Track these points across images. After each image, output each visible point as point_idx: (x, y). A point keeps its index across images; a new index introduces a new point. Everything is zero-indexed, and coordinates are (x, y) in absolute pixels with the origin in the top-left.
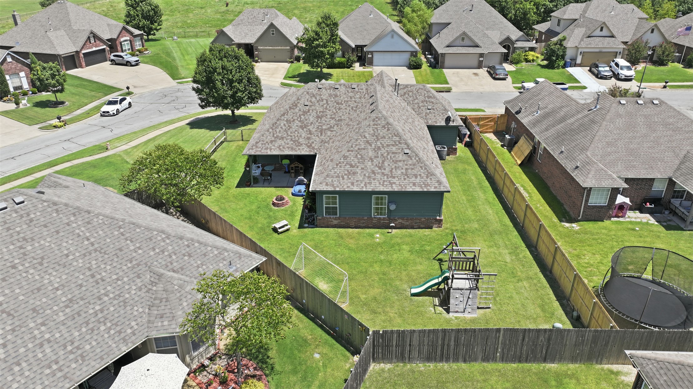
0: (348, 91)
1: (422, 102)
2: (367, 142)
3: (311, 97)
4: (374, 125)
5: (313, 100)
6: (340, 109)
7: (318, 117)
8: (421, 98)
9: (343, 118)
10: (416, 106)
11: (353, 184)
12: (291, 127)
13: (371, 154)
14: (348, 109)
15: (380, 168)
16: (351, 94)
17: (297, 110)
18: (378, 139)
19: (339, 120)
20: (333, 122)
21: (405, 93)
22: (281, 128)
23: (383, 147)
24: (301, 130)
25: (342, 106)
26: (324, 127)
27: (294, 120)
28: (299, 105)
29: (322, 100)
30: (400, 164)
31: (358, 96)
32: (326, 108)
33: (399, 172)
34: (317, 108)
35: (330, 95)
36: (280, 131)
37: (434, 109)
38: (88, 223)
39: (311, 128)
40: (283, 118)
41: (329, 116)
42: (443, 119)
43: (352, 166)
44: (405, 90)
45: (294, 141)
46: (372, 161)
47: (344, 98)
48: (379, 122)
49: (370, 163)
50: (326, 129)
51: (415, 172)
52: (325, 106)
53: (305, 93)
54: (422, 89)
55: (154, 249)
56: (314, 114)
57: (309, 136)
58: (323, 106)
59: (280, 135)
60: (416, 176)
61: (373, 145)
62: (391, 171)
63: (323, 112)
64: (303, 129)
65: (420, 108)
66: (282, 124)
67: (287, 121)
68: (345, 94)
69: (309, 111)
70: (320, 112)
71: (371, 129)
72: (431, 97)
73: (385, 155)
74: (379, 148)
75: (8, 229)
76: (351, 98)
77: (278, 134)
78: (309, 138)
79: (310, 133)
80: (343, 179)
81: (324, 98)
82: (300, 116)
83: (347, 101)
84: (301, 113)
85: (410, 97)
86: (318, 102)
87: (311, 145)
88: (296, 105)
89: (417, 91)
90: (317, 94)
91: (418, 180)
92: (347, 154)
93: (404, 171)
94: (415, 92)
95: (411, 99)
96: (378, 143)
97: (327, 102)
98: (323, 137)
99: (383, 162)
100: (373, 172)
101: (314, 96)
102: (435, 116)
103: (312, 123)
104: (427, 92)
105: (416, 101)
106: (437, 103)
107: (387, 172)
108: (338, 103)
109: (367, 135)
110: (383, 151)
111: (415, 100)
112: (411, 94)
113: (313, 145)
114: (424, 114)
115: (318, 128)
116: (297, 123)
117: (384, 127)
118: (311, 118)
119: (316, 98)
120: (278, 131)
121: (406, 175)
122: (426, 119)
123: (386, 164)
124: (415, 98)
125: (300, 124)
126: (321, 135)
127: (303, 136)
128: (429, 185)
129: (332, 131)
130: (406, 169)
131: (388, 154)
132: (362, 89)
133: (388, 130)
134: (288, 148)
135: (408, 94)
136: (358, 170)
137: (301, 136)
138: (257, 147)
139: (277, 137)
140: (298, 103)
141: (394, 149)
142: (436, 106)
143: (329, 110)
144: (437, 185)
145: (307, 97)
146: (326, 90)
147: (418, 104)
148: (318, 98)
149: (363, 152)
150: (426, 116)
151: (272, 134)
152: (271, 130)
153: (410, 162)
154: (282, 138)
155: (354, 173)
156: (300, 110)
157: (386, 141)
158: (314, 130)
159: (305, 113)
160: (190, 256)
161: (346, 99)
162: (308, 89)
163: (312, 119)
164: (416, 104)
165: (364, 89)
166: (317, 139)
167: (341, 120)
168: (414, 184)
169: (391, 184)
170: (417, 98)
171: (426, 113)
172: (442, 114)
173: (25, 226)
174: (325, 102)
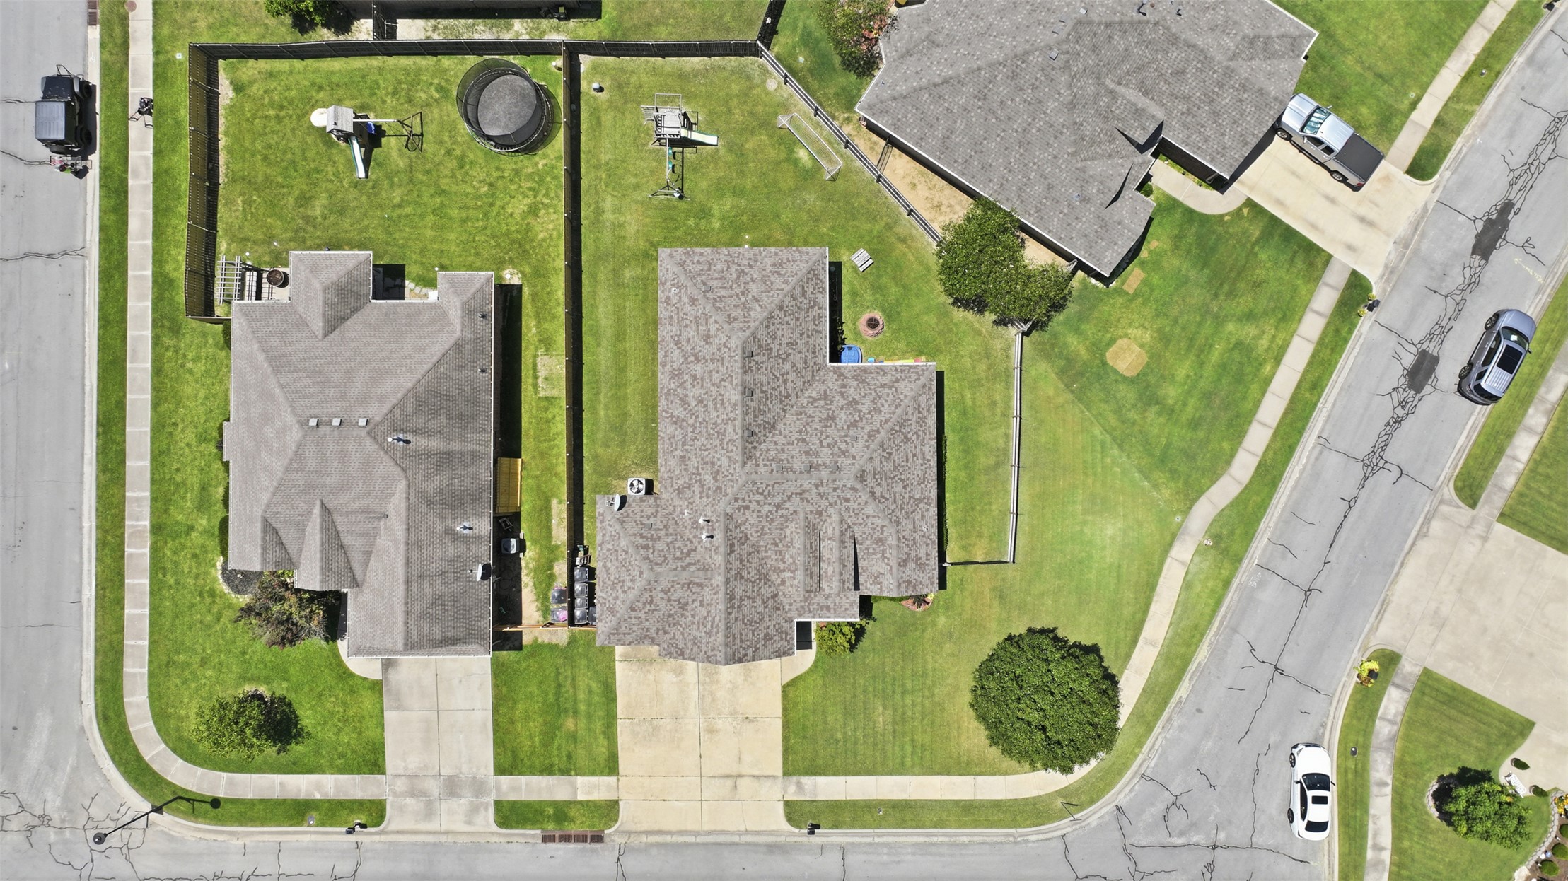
0: (789, 462)
1: (659, 538)
2: (757, 300)
3: (847, 451)
4: (748, 322)
5: (843, 446)
6: (800, 432)
7: (833, 418)
8: (660, 546)
9: (795, 418)
10: (671, 531)
11: (776, 254)
12: (872, 401)
13: (753, 287)
14: (787, 432)
15: (743, 271)
16: (783, 456)
17: (868, 429)
18: (744, 304)
19: (800, 413)
20: (810, 411)
21: (688, 554)
22: (886, 401)
23: (737, 295)
24: (857, 398)
25: (797, 435)
26: (822, 403)
27: (869, 413)
28: (866, 437)
29: (829, 446)
30: (716, 275)
31: (772, 453)
32: (822, 433)
33: (719, 267)
34: (835, 432)
35: (817, 454)
36: (888, 395)
37: (642, 524)
38: (1001, 48)
39: (842, 402)
40: (888, 416)
41: (817, 419)
42: (630, 505)
43: (778, 273)
44: (688, 560)
45: (864, 382)
46: (752, 279)
47: (794, 449)
48: (741, 325)
49: (755, 276)
50: (819, 399)
51: (699, 267)
52: (824, 436)
53: (858, 458)
54: (657, 564)
55: (946, 60)
56: (840, 424)
57: (843, 390)
58: (828, 436)
59: (887, 390)
60: (698, 262)
61: (750, 296)
62: (729, 267)
63: (827, 426)
64: (854, 399)
65: (665, 527)
66: (886, 406)
67: (880, 412)
68: (792, 457)
69: (848, 428)
70: (831, 426)
71: (753, 316)
72: (644, 547)
73: (735, 285)
74: (743, 293)
75: (1049, 10)
76: (783, 449)
77: (890, 392)
78: (844, 386)
79: (842, 394)
80: (788, 260)
81: (826, 450)
82: (861, 419)
83: (788, 444)
84: (860, 424)
85: (679, 548)
86: (836, 443)
87: (839, 376)
88: (870, 436)
89: (666, 559)
90: (839, 457)
91: (697, 258)
92: (783, 286)
93: (713, 268)
94: (670, 557)
95: (679, 544)
96: (743, 299)
97: (821, 442)
98: (823, 388)
99: (738, 277)
100: (751, 266)
101: (843, 453)
102: (642, 511)
103: (842, 409)
104: (648, 558)
105: (669, 540)
106: (635, 535)
107: (734, 268)
108: (804, 441)
109: (758, 308)
110: (738, 290)
111: (672, 542)
112: (678, 554)
113: (836, 376)
114: (659, 515)
115: (832, 402)
116: (865, 409)
117: (735, 319)
118: (844, 417)
119: (840, 449)
120: (891, 396)
121: (710, 264)
122: (658, 506)
123: (734, 276)
124: (671, 546)
125: (860, 407)
126: (825, 392)
127: (852, 389)
128: (685, 254)
129: (810, 397)
130: (709, 270)
131: (731, 287)
132: (765, 465)
133: (729, 315)
134: (871, 373)
135: (682, 553)
136: (769, 268)
137: (856, 389)
138: (917, 373)
139: (890, 387)
140: (867, 441)
141: (723, 293)
142: (636, 530)
143: (816, 429)
144: (675, 254)
145: (853, 451)
146: (824, 464)
147: (667, 535)
148: (836, 449)
149: (763, 288)
150: (657, 511)
151: (899, 392)
152: (902, 397)
153: (704, 277)
154: (882, 386)
155: (774, 265)
156: (862, 428)
157: (734, 301)
158: (837, 398)
159: (854, 424)
160: (917, 72)
161: (791, 448)
162: (853, 464)
163: (842, 415)
164: (671, 535)
165: (761, 465)
166: (830, 385)
167: (797, 414)
168: (701, 254)
169: (729, 254)
170: (668, 545)
171: (655, 517)
172: (628, 516)
173: (1040, 18)
174: (825, 443)
